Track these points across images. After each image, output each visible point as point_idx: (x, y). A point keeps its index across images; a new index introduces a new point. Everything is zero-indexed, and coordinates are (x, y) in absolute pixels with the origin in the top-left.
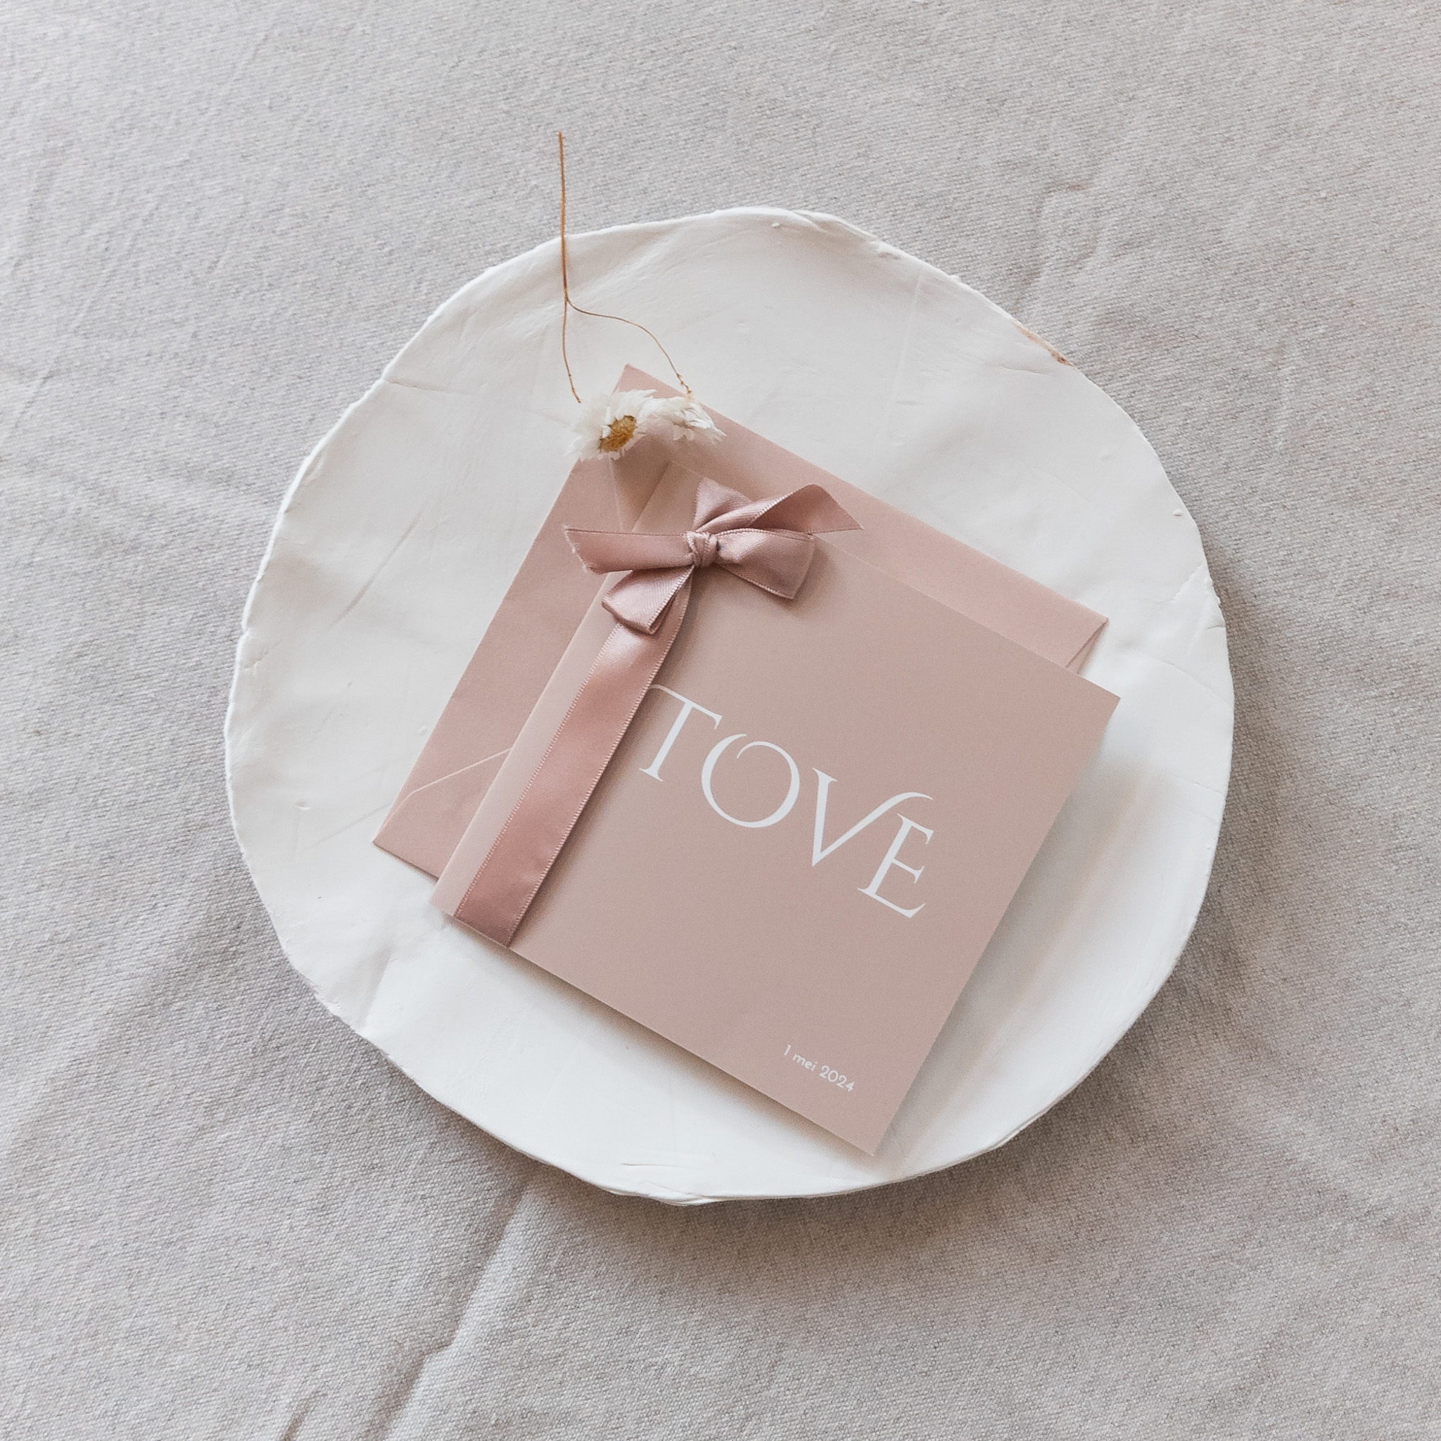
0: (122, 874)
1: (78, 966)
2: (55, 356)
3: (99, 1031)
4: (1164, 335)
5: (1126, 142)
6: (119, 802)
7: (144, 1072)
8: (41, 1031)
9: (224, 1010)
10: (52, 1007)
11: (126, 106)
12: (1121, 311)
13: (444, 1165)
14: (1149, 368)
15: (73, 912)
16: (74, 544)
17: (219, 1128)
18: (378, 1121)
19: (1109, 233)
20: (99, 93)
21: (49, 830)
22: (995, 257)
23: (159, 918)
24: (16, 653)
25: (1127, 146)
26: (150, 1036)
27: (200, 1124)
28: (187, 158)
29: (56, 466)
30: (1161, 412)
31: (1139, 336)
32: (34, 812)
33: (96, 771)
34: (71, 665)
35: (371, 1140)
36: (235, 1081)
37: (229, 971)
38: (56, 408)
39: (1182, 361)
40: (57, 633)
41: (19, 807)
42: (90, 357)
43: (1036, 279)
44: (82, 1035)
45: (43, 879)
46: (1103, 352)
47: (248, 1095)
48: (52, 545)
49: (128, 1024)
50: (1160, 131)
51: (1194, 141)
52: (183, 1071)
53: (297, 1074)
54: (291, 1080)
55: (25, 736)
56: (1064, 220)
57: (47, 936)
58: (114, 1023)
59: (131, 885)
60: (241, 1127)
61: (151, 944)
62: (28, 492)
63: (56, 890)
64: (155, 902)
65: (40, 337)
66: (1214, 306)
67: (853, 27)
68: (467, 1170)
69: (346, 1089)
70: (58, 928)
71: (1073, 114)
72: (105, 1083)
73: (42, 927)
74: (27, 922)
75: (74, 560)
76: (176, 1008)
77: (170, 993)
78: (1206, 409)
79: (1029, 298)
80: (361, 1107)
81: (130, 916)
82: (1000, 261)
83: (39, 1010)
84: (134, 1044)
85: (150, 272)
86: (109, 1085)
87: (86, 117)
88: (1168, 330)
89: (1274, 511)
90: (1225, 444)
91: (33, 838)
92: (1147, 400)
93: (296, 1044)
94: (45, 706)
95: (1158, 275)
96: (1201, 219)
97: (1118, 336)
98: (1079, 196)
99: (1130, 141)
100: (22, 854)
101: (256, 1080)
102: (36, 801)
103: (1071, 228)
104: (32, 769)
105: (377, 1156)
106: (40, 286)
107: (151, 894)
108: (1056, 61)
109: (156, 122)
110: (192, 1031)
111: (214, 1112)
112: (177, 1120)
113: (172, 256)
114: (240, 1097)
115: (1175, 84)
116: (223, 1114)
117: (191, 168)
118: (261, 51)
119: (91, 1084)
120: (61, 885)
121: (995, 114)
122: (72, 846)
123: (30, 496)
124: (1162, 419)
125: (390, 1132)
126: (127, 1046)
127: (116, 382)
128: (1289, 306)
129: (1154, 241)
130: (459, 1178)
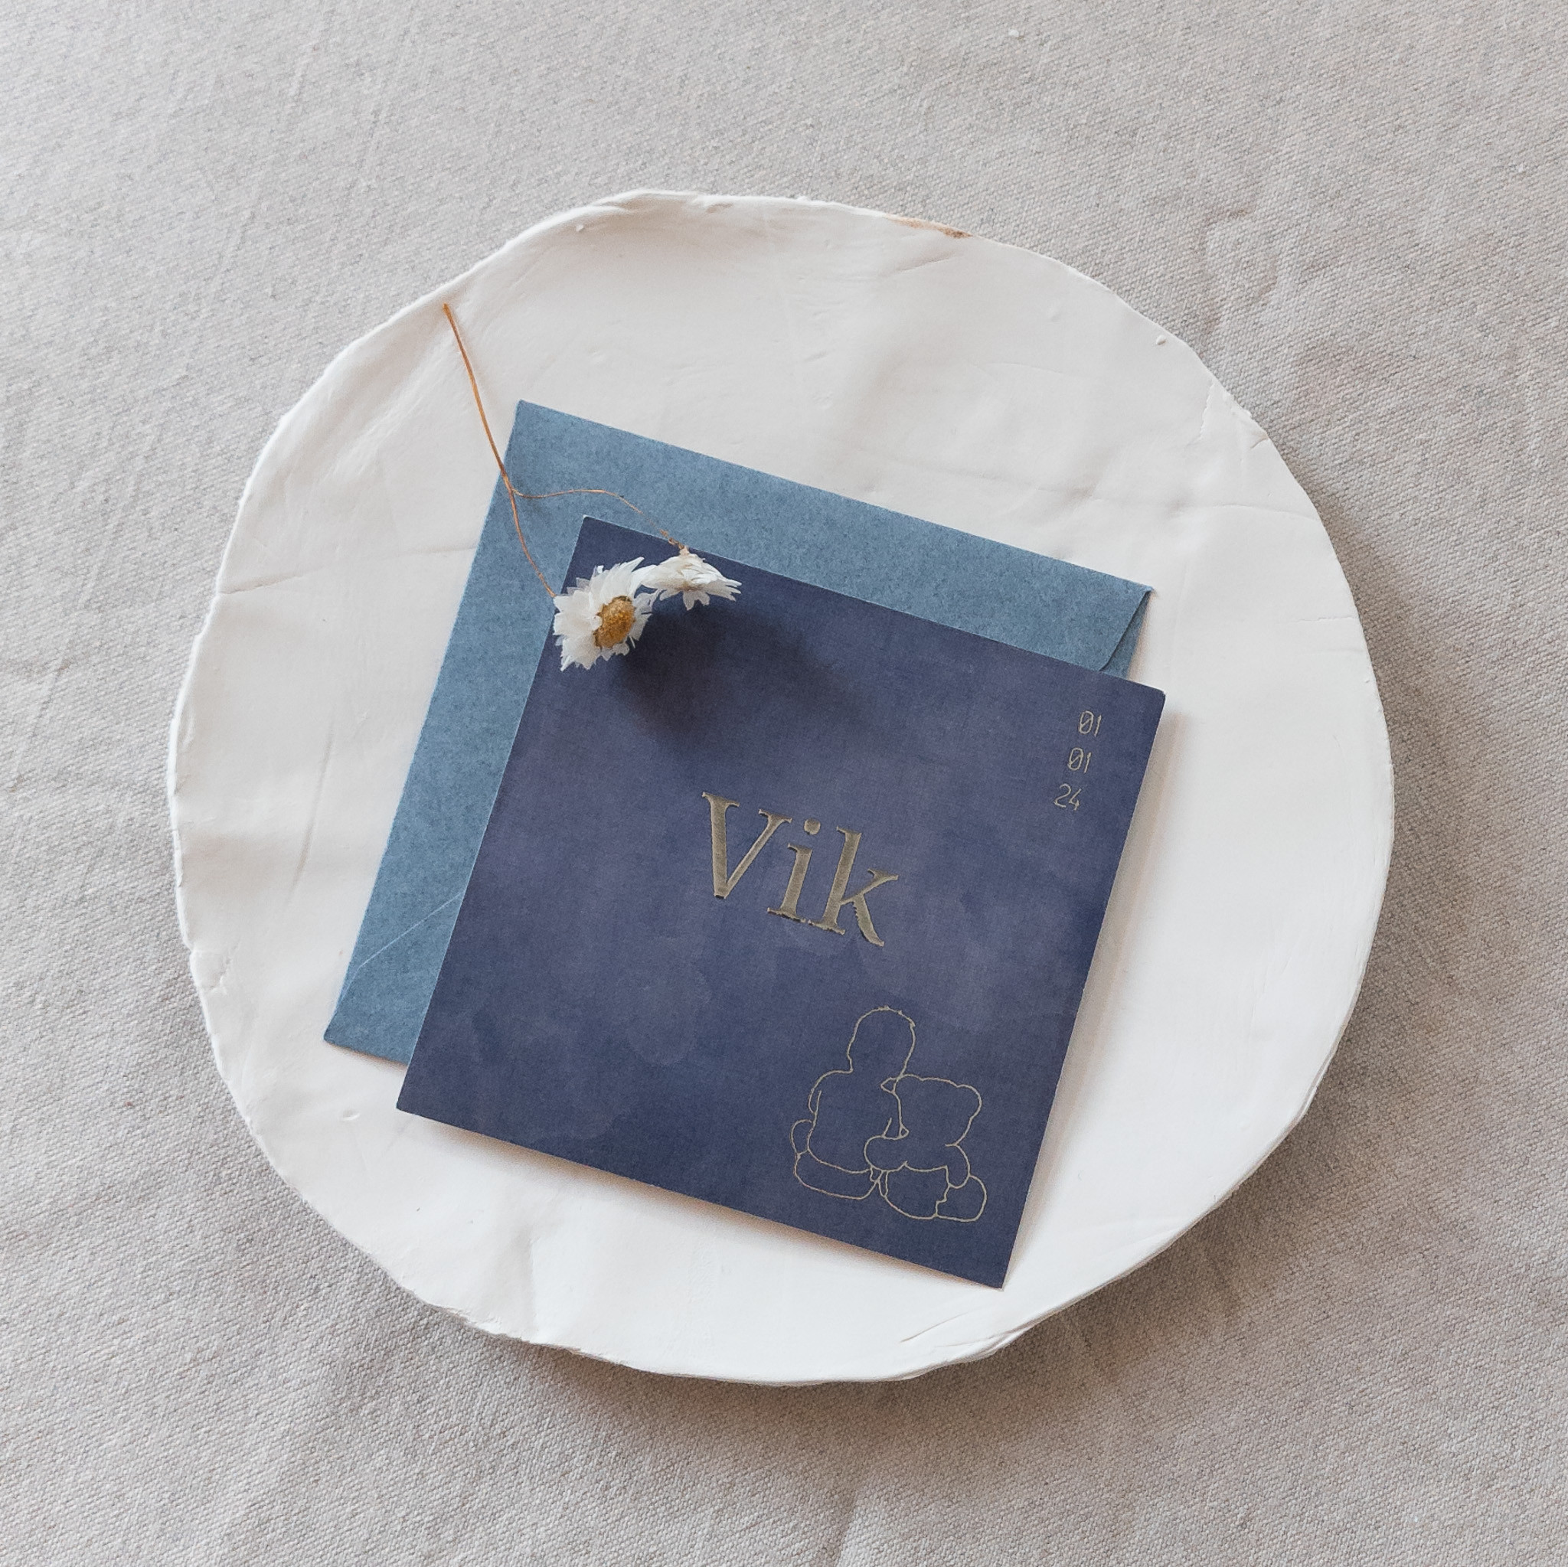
0: (268, 1258)
1: (235, 1386)
2: (67, 641)
3: (276, 1461)
4: (1378, 362)
5: (1284, 152)
6: (247, 1169)
7: (342, 1501)
8: (204, 1477)
9: (428, 1400)
10: (212, 1444)
11: (97, 326)
12: (1323, 344)
13: (738, 1535)
14: (1369, 403)
15: (214, 1319)
16: (132, 864)
17: (450, 1550)
18: (645, 1498)
19: (1288, 258)
20: (62, 318)
21: (166, 1224)
22: (1164, 310)
23: (324, 1303)
24: (85, 1013)
25: (1287, 156)
26: (341, 1454)
27: (425, 1551)
28: (184, 373)
29: (92, 774)
30: (1394, 451)
31: (1350, 369)
32: (144, 1205)
33: (211, 1137)
34: (156, 1012)
35: (641, 1524)
36: (458, 1487)
37: (424, 1350)
38: (79, 703)
39: (1404, 388)
40: (130, 978)
41: (122, 1202)
42: (111, 633)
43: (1216, 327)
44: (257, 1470)
45: (170, 1286)
46: (1312, 395)
47: (477, 1500)
48: (105, 870)
49: (310, 1445)
50: (1320, 132)
51: (1361, 137)
52: (390, 1489)
53: (534, 1461)
54: (528, 1471)
55: (115, 1113)
56: (1233, 254)
57: (188, 1356)
58: (293, 1447)
59: (281, 1270)
60: (477, 1543)
61: (322, 1337)
62: (64, 812)
63: (189, 1296)
64: (315, 1285)
65: (44, 621)
66: (1427, 319)
67: (944, 77)
68: (767, 1534)
69: (598, 1467)
70: (201, 1344)
71: (1217, 131)
72: (295, 1527)
73: (180, 1346)
74: (160, 1344)
75: (136, 883)
76: (367, 1412)
77: (356, 1394)
78: (1443, 438)
79: (1213, 350)
80: (621, 1485)
81: (286, 1309)
82: (1171, 313)
83: (196, 1451)
84: (323, 1468)
85: (165, 517)
86: (301, 1527)
87: (51, 349)
88: (1379, 356)
89: (1548, 541)
90: (1474, 473)
91: (148, 1237)
92: (1375, 440)
93: (526, 1423)
94: (133, 1069)
95: (1354, 295)
96: (1389, 223)
97: (1325, 374)
98: (1246, 223)
99: (1289, 149)
100: (137, 1260)
101: (484, 1479)
102: (142, 1190)
103: (1243, 260)
104: (131, 1152)
105: (652, 1542)
106: (33, 561)
107: (309, 1275)
108: (1183, 75)
109: (139, 338)
110: (392, 1436)
111: (439, 1532)
112: (395, 1552)
113: (188, 493)
114: (468, 1506)
115: (1325, 76)
116: (451, 1532)
117: (192, 385)
118: (249, 232)
119: (278, 1531)
120: (194, 1289)
121: (1128, 146)
122: (198, 1237)
123: (67, 816)
124: (1396, 459)
125: (663, 1508)
126: (314, 1472)
127: (148, 658)
128: (1511, 302)
129: (1342, 257)
130: (760, 1547)
